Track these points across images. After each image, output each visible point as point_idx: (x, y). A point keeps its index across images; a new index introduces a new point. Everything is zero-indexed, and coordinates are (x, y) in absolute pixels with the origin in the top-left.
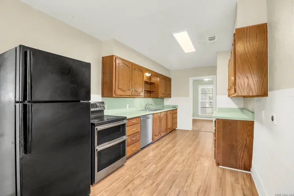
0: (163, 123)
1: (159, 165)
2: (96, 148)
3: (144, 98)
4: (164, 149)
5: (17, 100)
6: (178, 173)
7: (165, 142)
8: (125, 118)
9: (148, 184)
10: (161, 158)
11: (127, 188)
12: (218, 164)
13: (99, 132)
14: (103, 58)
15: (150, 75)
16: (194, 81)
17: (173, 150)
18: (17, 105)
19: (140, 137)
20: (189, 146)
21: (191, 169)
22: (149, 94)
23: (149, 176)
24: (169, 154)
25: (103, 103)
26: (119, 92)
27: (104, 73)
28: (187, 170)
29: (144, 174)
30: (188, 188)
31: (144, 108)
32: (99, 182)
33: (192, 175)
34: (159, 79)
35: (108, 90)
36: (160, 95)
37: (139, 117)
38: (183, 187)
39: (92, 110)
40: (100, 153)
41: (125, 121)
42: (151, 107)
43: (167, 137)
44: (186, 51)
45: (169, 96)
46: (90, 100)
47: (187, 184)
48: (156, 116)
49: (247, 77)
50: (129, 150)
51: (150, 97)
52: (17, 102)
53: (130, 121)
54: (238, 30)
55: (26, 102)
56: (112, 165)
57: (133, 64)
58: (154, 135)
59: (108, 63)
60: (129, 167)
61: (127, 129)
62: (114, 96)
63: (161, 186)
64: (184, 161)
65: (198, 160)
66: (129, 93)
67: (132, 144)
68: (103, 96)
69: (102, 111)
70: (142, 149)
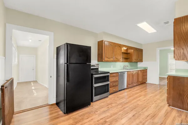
0: (135, 78)
1: (128, 100)
2: (94, 85)
3: (122, 62)
4: (133, 93)
5: (65, 62)
6: (139, 105)
7: (136, 89)
8: (109, 73)
9: (119, 107)
10: (130, 97)
11: (108, 106)
12: (169, 106)
13: (95, 78)
14: (98, 42)
15: (126, 48)
16: (160, 50)
17: (139, 94)
18: (65, 64)
19: (118, 84)
20: (152, 93)
21: (148, 105)
22: (126, 60)
23: (121, 104)
24: (136, 96)
25: (98, 64)
26: (106, 59)
27: (99, 49)
28: (145, 105)
29: (118, 102)
30: (142, 113)
31: (123, 68)
32: (95, 101)
33: (147, 108)
34: (133, 50)
35: (100, 58)
36: (134, 60)
37: (118, 73)
38: (139, 112)
39: (92, 68)
40: (95, 88)
41: (108, 74)
42: (127, 68)
43: (138, 87)
44: (149, 32)
45: (141, 61)
46: (91, 63)
47: (142, 111)
48: (129, 73)
49: (183, 49)
50: (111, 90)
51: (127, 62)
52: (65, 63)
53: (112, 74)
54: (176, 20)
55: (68, 64)
56: (102, 95)
57: (114, 43)
58: (128, 84)
59: (100, 44)
60: (110, 98)
61: (110, 78)
62: (103, 61)
63: (126, 109)
64: (145, 100)
65: (155, 101)
66: (112, 59)
67: (113, 87)
68: (98, 61)
69: (98, 69)
70: (119, 91)
